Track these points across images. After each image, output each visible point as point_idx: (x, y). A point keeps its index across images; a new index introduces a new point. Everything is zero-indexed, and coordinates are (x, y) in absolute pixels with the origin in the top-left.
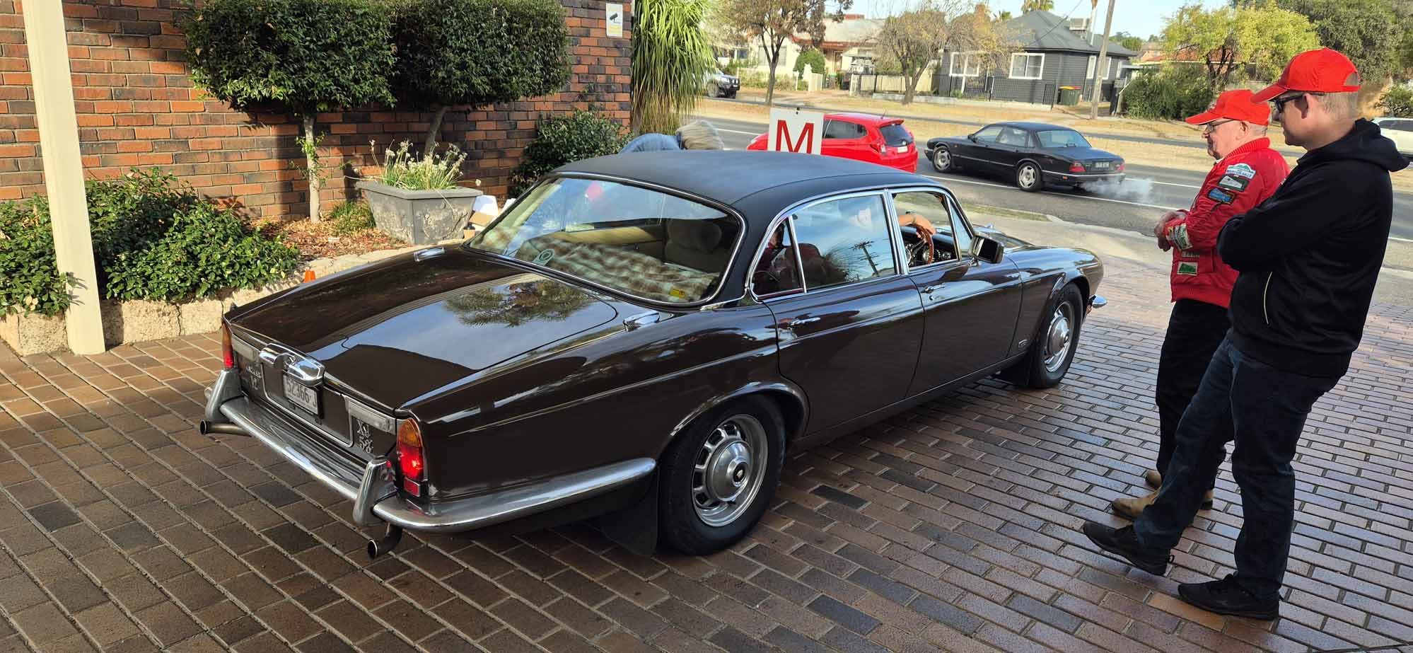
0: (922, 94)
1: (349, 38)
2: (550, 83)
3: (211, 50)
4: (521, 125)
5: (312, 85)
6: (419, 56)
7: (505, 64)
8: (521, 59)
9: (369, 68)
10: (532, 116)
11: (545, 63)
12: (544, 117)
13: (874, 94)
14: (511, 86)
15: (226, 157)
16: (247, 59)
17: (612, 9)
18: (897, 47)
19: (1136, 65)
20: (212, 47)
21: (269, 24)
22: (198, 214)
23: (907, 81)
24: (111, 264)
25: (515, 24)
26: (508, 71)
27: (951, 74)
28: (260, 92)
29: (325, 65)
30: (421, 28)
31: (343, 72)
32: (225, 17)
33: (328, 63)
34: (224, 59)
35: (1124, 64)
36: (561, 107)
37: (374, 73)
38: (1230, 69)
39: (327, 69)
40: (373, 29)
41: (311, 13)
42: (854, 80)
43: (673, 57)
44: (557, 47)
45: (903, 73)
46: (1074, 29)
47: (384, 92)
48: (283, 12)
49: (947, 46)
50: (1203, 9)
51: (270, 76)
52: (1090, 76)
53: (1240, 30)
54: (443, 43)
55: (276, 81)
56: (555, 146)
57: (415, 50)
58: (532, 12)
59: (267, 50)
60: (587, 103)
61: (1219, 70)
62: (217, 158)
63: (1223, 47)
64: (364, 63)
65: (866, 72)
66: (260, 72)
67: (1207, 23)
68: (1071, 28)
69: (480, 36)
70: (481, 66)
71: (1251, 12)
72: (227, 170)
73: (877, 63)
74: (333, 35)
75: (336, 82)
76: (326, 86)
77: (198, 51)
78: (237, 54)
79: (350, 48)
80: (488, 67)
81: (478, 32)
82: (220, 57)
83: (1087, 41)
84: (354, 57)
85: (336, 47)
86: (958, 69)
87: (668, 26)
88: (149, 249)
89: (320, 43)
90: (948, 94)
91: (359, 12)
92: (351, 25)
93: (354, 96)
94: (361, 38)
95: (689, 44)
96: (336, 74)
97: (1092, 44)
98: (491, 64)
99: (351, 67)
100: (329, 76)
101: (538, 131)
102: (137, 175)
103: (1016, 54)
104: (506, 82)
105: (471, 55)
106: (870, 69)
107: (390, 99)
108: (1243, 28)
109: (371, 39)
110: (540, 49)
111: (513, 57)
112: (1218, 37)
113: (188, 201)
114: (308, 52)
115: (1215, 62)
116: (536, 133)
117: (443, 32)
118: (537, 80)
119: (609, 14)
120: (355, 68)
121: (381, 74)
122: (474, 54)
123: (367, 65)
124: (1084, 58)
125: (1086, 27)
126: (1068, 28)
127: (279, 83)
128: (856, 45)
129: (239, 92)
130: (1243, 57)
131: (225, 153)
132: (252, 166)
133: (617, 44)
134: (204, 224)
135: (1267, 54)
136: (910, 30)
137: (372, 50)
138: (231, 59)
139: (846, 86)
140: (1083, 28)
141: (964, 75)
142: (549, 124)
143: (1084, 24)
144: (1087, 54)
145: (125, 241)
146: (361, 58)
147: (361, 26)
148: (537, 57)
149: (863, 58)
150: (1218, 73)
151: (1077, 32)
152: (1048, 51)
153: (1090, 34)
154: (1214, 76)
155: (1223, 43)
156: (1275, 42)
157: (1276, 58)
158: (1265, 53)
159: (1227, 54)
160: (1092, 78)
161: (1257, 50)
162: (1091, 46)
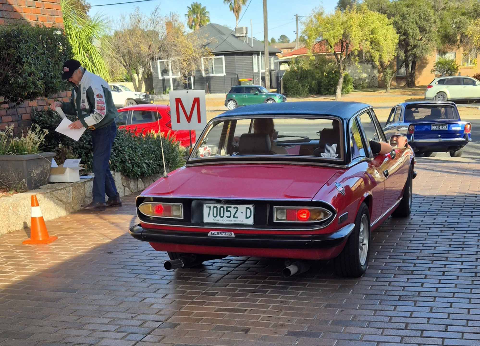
27: (160, 77)
36: (41, 103)
38: (348, 56)
46: (238, 35)
52: (256, 70)
53: (350, 28)
61: (341, 57)
63: (342, 40)
68: (236, 35)
83: (248, 44)
86: (165, 72)
97: (253, 46)
103: (205, 58)
108: (351, 26)
112: (338, 33)
115: (337, 51)
124: (250, 56)
125: (246, 34)
126: (234, 36)
130: (354, 46)
135: (369, 43)
140: (244, 35)
141: (170, 77)
143: (245, 32)
144: (251, 54)
150: (341, 59)
151: (241, 38)
152: (227, 54)
153: (250, 39)
154: (339, 61)
155: (341, 38)
156: (371, 34)
157: (373, 44)
158: (366, 42)
159: (344, 45)
160: (257, 71)
161: (362, 41)
162: (252, 47)
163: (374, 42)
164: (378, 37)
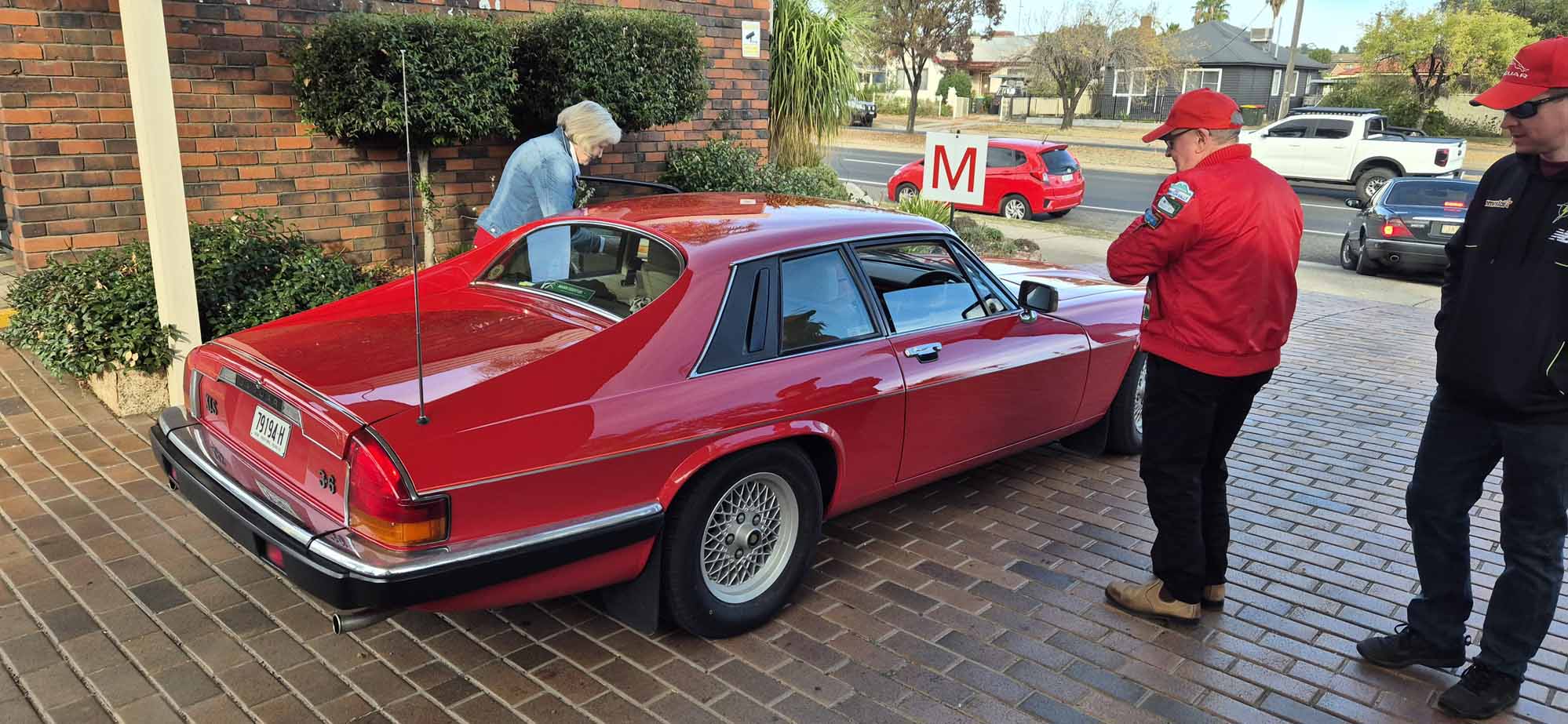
0: (1082, 117)
1: (468, 64)
2: (685, 109)
3: (321, 80)
4: (649, 157)
5: (428, 116)
6: (542, 83)
7: (636, 89)
8: (653, 83)
9: (490, 97)
10: (661, 146)
11: (679, 87)
12: (675, 148)
13: (1028, 119)
14: (643, 113)
15: (334, 196)
16: (359, 90)
17: (750, 27)
18: (1053, 66)
19: (1327, 79)
20: (322, 77)
21: (383, 50)
22: (305, 261)
23: (1065, 103)
24: (216, 316)
25: (647, 45)
26: (639, 97)
27: (1114, 94)
28: (372, 124)
29: (442, 93)
30: (545, 53)
31: (462, 102)
32: (335, 45)
33: (446, 92)
34: (335, 90)
35: (1312, 79)
36: (694, 136)
37: (494, 103)
38: (1440, 82)
39: (445, 98)
40: (494, 53)
41: (427, 38)
42: (1004, 103)
43: (814, 79)
44: (692, 68)
45: (1061, 94)
46: (1255, 40)
47: (506, 122)
48: (397, 37)
49: (1111, 63)
50: (1406, 16)
51: (383, 107)
52: (1275, 93)
53: (1450, 37)
54: (569, 67)
55: (390, 113)
56: (688, 179)
57: (537, 76)
58: (665, 31)
59: (380, 78)
60: (721, 132)
61: (1427, 82)
62: (324, 199)
63: (1432, 55)
64: (485, 91)
65: (1018, 94)
66: (373, 102)
67: (1412, 29)
68: (1252, 40)
69: (609, 59)
70: (610, 92)
71: (1463, 15)
72: (335, 212)
73: (1030, 84)
74: (452, 61)
75: (454, 112)
76: (443, 116)
77: (307, 82)
78: (348, 83)
79: (469, 74)
80: (618, 93)
81: (606, 53)
82: (331, 87)
83: (1270, 53)
84: (474, 84)
85: (455, 74)
86: (1122, 88)
87: (809, 45)
88: (256, 298)
89: (437, 70)
90: (1112, 117)
91: (478, 35)
92: (471, 49)
93: (473, 128)
94: (481, 63)
95: (832, 65)
96: (454, 104)
97: (1276, 56)
98: (621, 89)
99: (471, 96)
100: (447, 106)
101: (668, 163)
102: (242, 219)
103: (1190, 70)
104: (637, 109)
105: (598, 80)
106: (1022, 92)
107: (512, 130)
108: (1454, 34)
109: (492, 64)
110: (674, 72)
111: (644, 81)
112: (1425, 45)
113: (295, 246)
114: (423, 80)
115: (1423, 72)
116: (666, 165)
117: (569, 56)
118: (671, 105)
119: (745, 33)
120: (474, 97)
121: (503, 103)
122: (602, 79)
123: (488, 94)
124: (1270, 72)
125: (1269, 38)
126: (1247, 40)
127: (393, 115)
128: (1007, 64)
129: (350, 125)
130: (1455, 67)
131: (333, 193)
132: (361, 207)
133: (754, 65)
134: (313, 269)
135: (1483, 63)
136: (1068, 47)
137: (493, 78)
138: (342, 88)
139: (995, 110)
140: (1265, 40)
141: (1130, 95)
142: (681, 155)
143: (1267, 35)
144: (1271, 68)
145: (229, 290)
146: (482, 85)
147: (482, 50)
148: (670, 82)
149: (1015, 79)
150: (1427, 85)
151: (1259, 45)
152: (1225, 66)
153: (1274, 46)
154: (1422, 89)
155: (1431, 52)
156: (1492, 50)
157: (1493, 67)
158: (1480, 62)
159: (1436, 64)
160: (1277, 94)
161: (1471, 59)
162: (1275, 59)
163: (1496, 63)
164: (1504, 55)
